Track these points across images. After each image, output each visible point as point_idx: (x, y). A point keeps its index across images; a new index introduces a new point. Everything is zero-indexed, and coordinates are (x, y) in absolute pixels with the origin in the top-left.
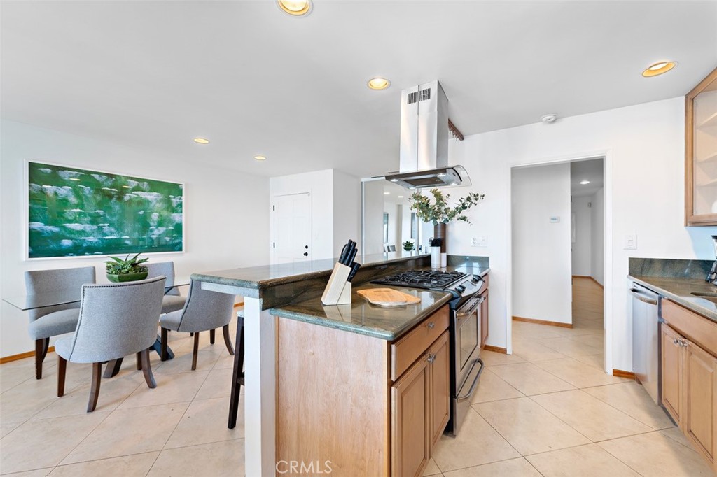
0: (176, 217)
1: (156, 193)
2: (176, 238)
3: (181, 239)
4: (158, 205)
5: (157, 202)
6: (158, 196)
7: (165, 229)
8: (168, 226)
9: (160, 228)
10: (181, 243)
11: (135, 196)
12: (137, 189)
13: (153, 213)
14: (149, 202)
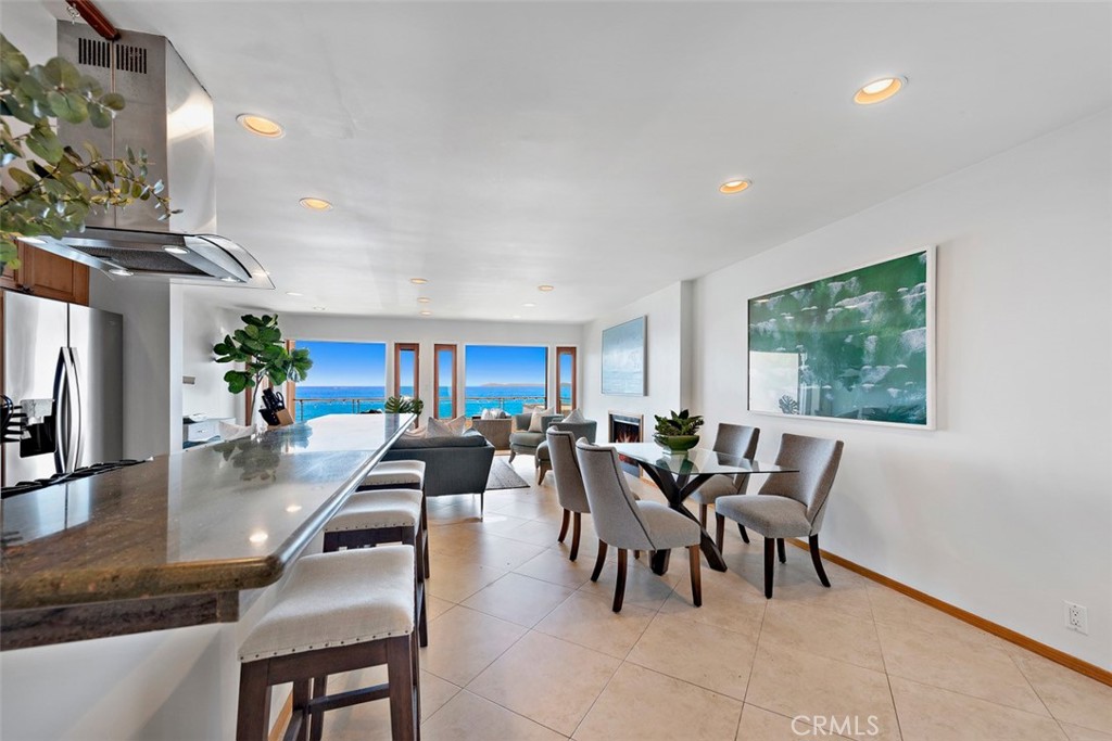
0: (912, 338)
1: (871, 294)
2: (912, 390)
3: (925, 393)
4: (877, 318)
5: (874, 313)
6: (875, 298)
7: (888, 368)
8: (894, 363)
9: (879, 367)
10: (924, 402)
11: (840, 309)
12: (843, 294)
13: (867, 336)
14: (859, 314)
